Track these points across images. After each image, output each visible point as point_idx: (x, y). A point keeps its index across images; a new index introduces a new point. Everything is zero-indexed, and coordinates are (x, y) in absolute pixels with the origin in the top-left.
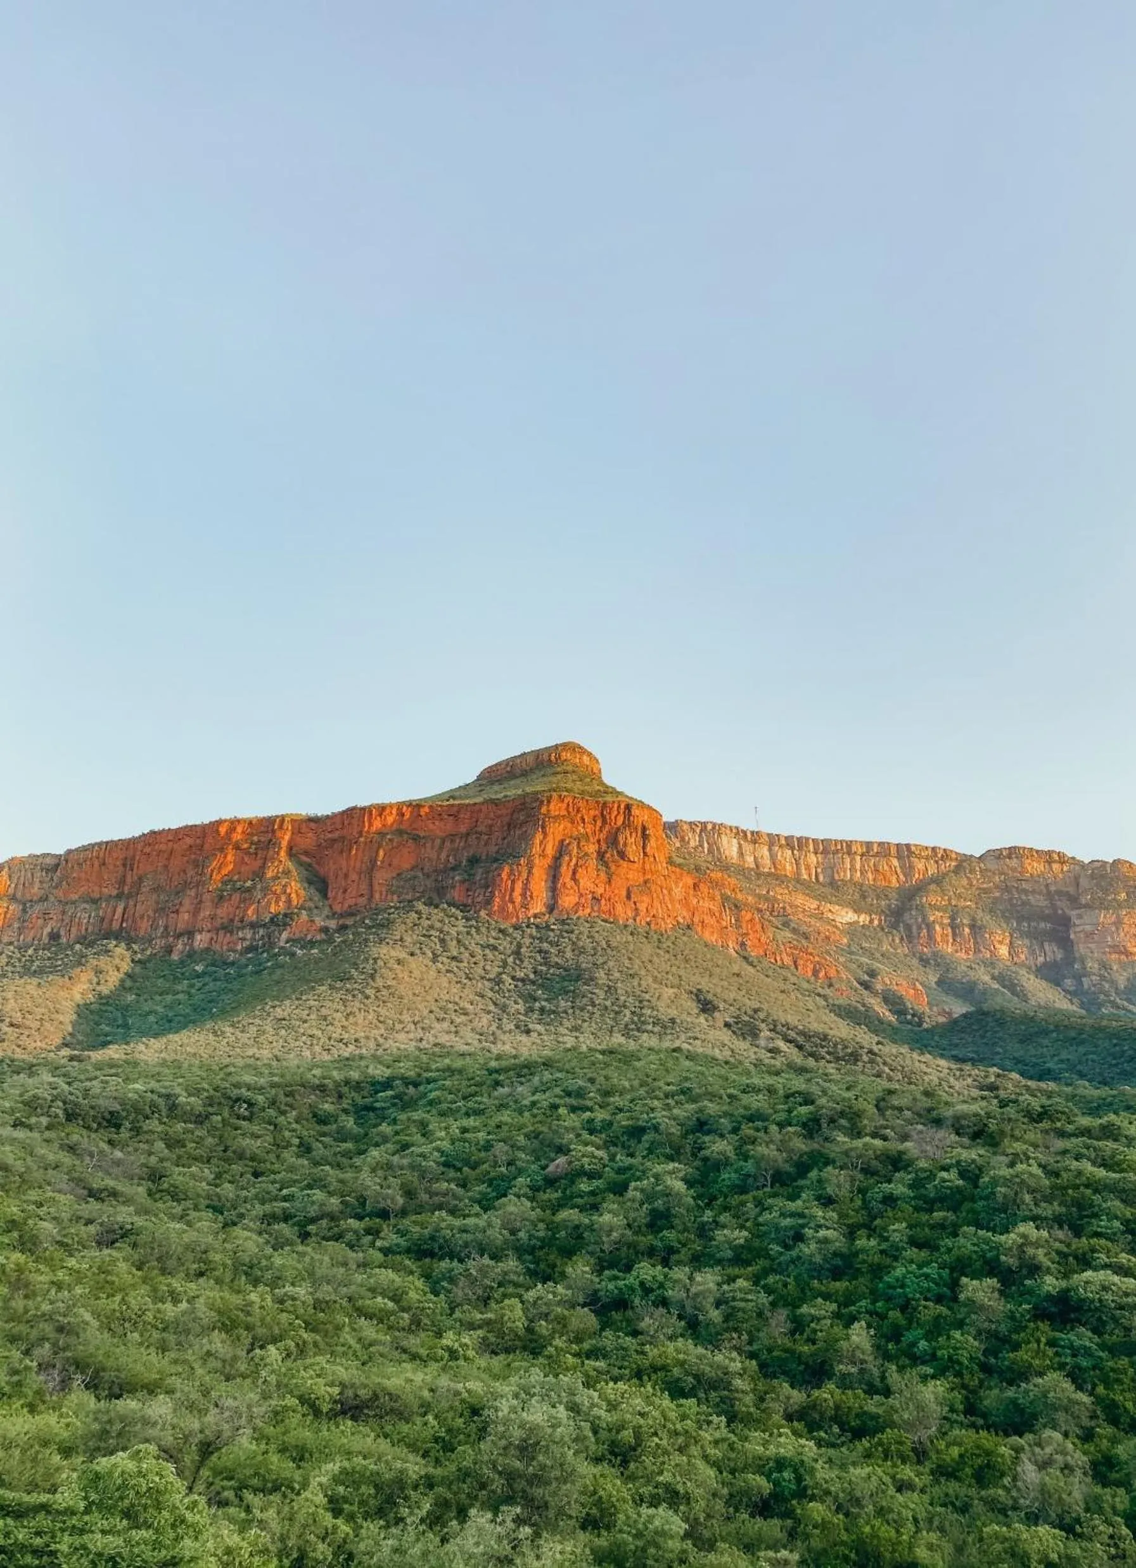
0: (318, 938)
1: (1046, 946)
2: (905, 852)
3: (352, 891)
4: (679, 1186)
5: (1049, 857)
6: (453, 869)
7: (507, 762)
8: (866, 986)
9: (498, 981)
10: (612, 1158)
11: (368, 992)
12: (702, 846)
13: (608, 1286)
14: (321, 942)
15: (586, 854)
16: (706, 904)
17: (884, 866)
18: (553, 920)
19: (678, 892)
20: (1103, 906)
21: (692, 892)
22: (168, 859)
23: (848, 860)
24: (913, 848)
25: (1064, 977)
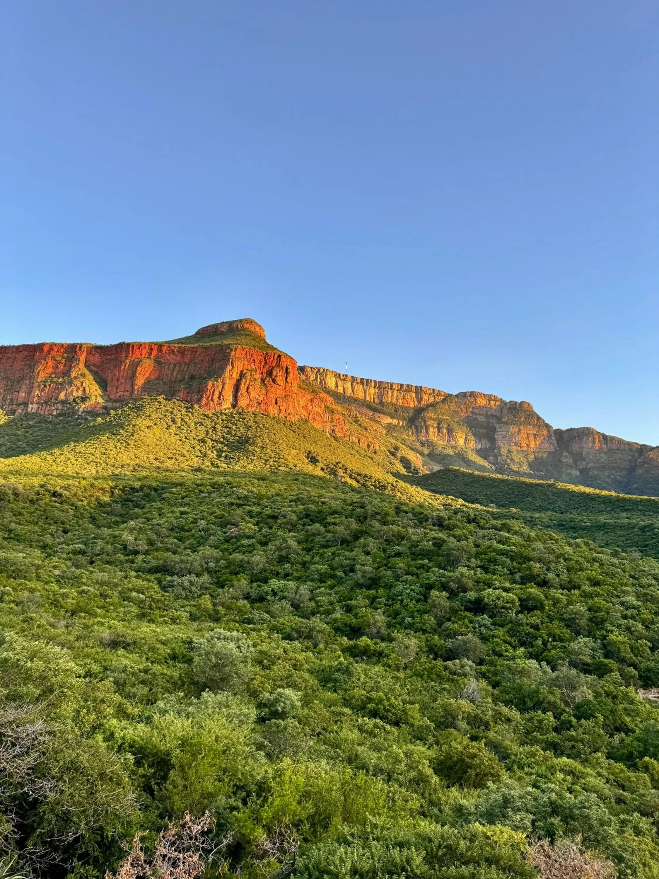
0: (101, 412)
1: (483, 441)
2: (419, 390)
3: (121, 388)
4: (293, 544)
5: (489, 398)
6: (180, 381)
7: (213, 326)
8: (393, 454)
9: (203, 441)
10: (260, 530)
11: (130, 442)
12: (316, 380)
13: (254, 590)
14: (103, 414)
15: (255, 379)
16: (317, 409)
17: (408, 397)
18: (235, 412)
19: (302, 403)
20: (512, 423)
21: (309, 403)
22: (13, 362)
23: (390, 392)
24: (423, 389)
25: (489, 456)
